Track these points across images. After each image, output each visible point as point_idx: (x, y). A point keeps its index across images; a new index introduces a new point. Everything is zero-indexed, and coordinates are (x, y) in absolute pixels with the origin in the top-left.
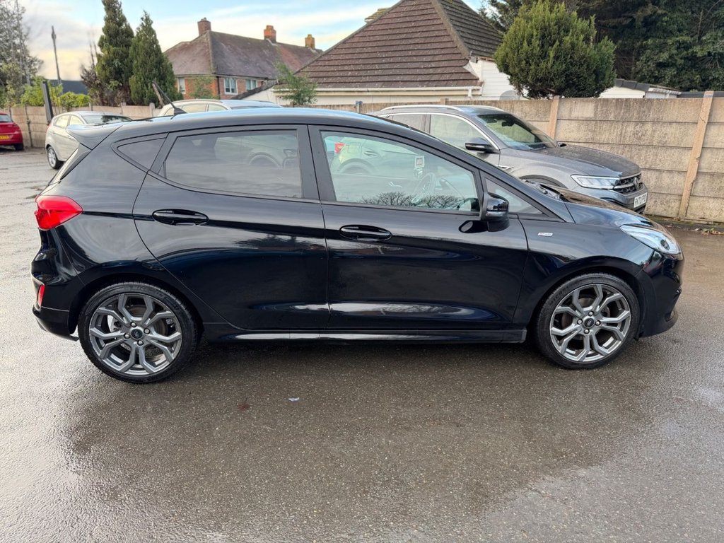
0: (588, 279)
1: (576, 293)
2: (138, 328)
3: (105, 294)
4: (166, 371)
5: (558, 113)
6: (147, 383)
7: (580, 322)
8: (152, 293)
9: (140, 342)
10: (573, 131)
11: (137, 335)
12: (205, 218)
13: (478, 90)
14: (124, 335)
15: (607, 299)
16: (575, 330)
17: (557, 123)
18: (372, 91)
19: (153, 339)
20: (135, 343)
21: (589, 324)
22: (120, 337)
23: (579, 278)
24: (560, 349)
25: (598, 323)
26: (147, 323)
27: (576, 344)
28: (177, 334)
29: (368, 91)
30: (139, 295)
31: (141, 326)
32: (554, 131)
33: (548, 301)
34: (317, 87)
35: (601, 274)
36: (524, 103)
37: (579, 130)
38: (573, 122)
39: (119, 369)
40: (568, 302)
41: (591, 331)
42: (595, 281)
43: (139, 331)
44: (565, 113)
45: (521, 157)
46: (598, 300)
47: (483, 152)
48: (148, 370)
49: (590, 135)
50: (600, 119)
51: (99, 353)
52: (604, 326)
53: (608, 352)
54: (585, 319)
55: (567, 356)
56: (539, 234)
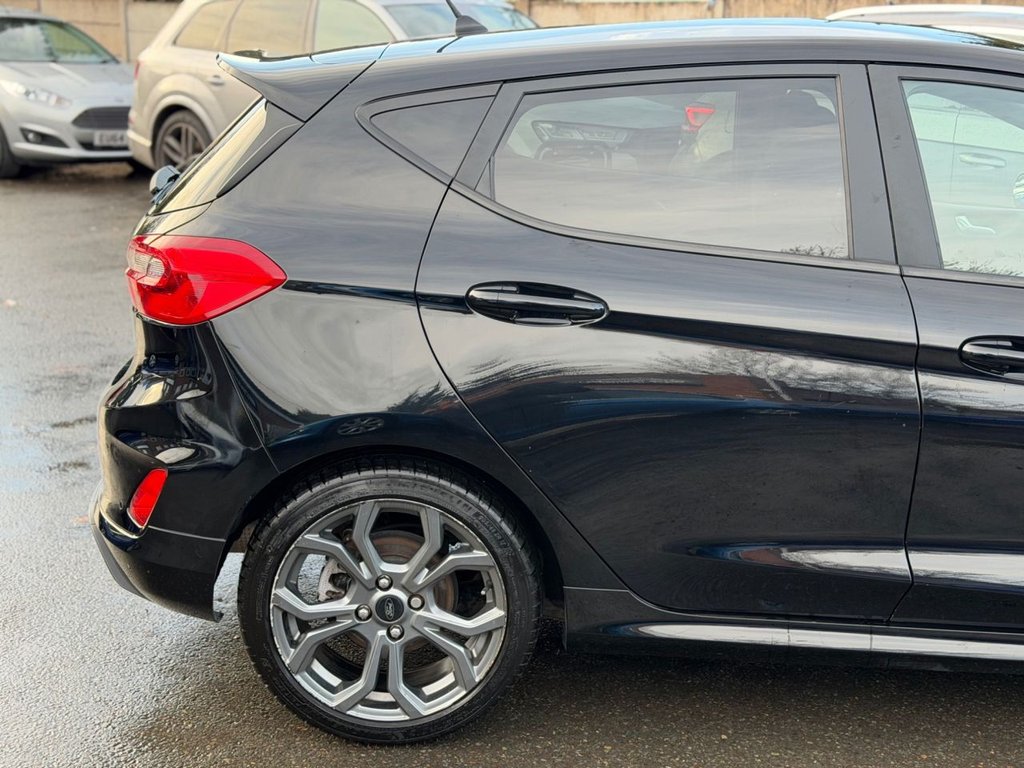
2: (393, 592)
3: (326, 499)
4: (454, 714)
6: (402, 745)
8: (444, 501)
9: (395, 631)
11: (389, 612)
12: (598, 307)
14: (357, 611)
19: (431, 623)
20: (382, 632)
22: (345, 614)
26: (421, 580)
28: (494, 614)
30: (409, 506)
31: (404, 588)
39: (333, 701)
43: (395, 600)
48: (406, 708)
51: (288, 656)
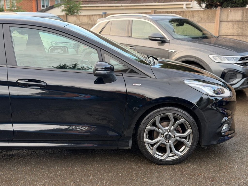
0: (163, 111)
1: (158, 119)
5: (220, 18)
7: (162, 136)
10: (229, 29)
13: (190, 4)
15: (177, 122)
16: (160, 140)
17: (220, 24)
18: (124, 6)
21: (168, 137)
23: (158, 110)
24: (151, 152)
25: (173, 136)
27: (162, 149)
29: (122, 6)
32: (218, 29)
33: (142, 123)
34: (81, 4)
35: (171, 108)
36: (200, 12)
37: (233, 28)
38: (229, 23)
40: (154, 124)
41: (170, 141)
42: (168, 111)
44: (224, 17)
45: (181, 44)
46: (171, 123)
47: (160, 42)
49: (240, 31)
50: (246, 20)
52: (177, 138)
53: (181, 154)
54: (165, 134)
55: (156, 156)
56: (133, 85)
